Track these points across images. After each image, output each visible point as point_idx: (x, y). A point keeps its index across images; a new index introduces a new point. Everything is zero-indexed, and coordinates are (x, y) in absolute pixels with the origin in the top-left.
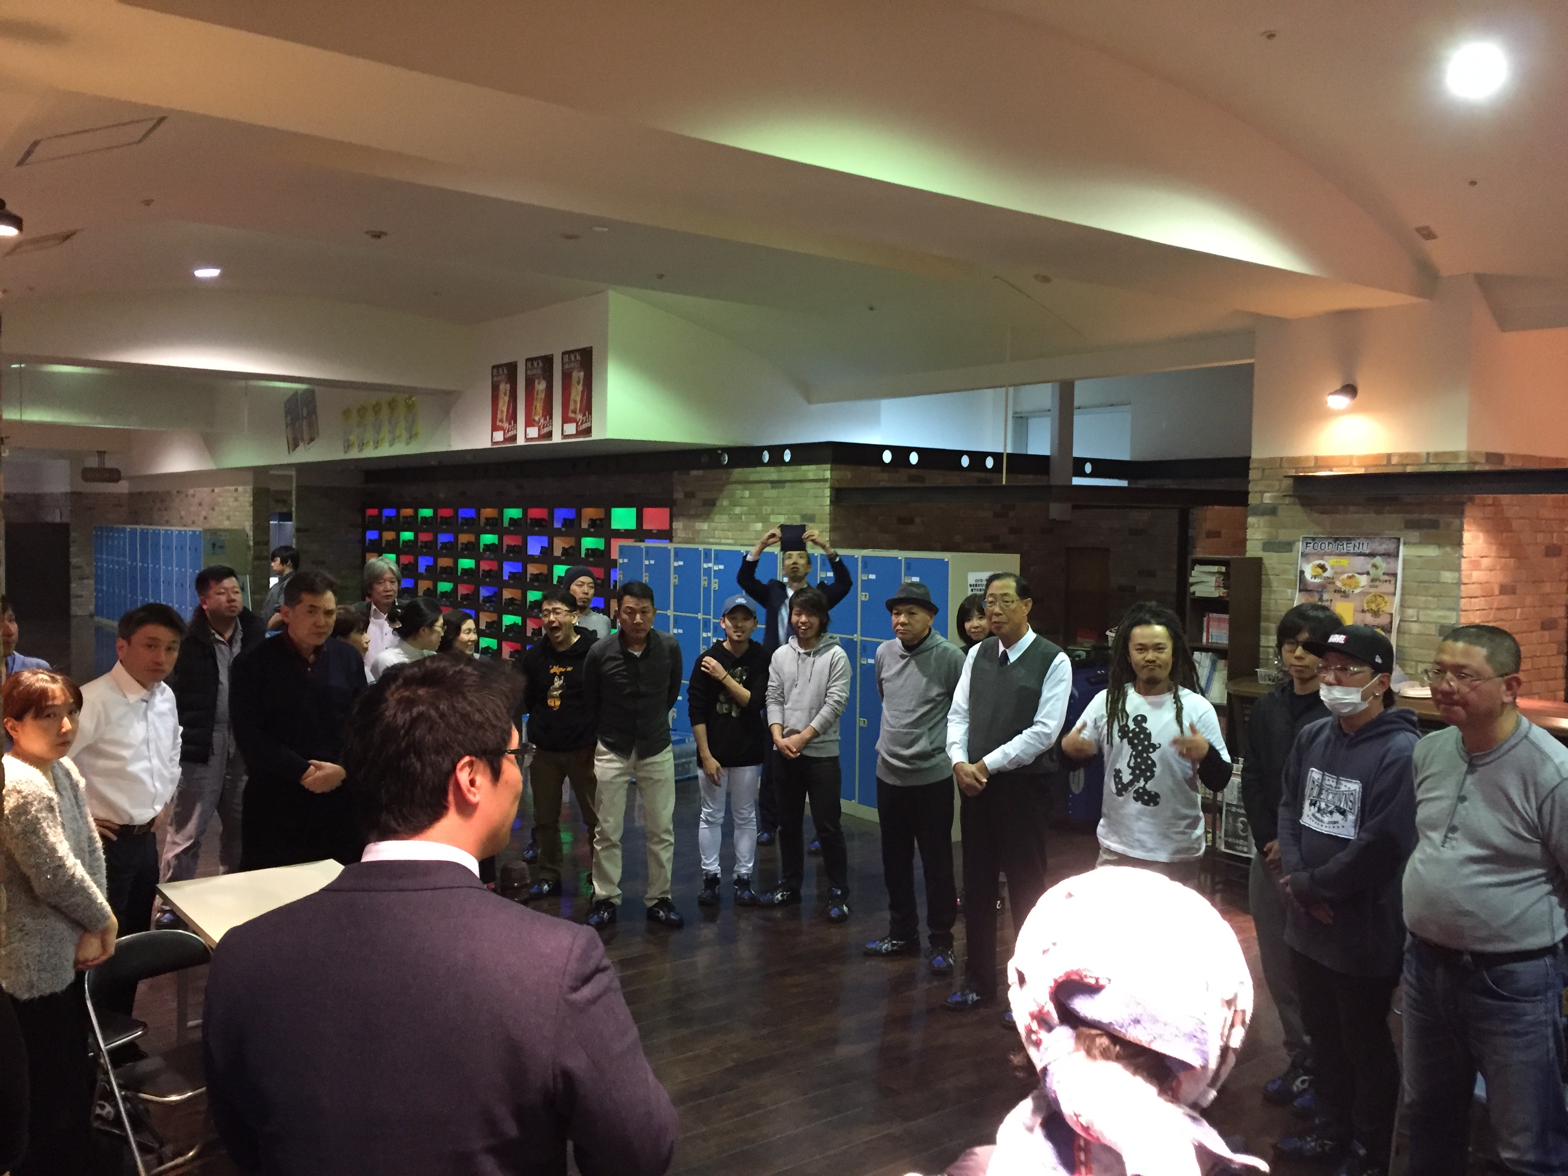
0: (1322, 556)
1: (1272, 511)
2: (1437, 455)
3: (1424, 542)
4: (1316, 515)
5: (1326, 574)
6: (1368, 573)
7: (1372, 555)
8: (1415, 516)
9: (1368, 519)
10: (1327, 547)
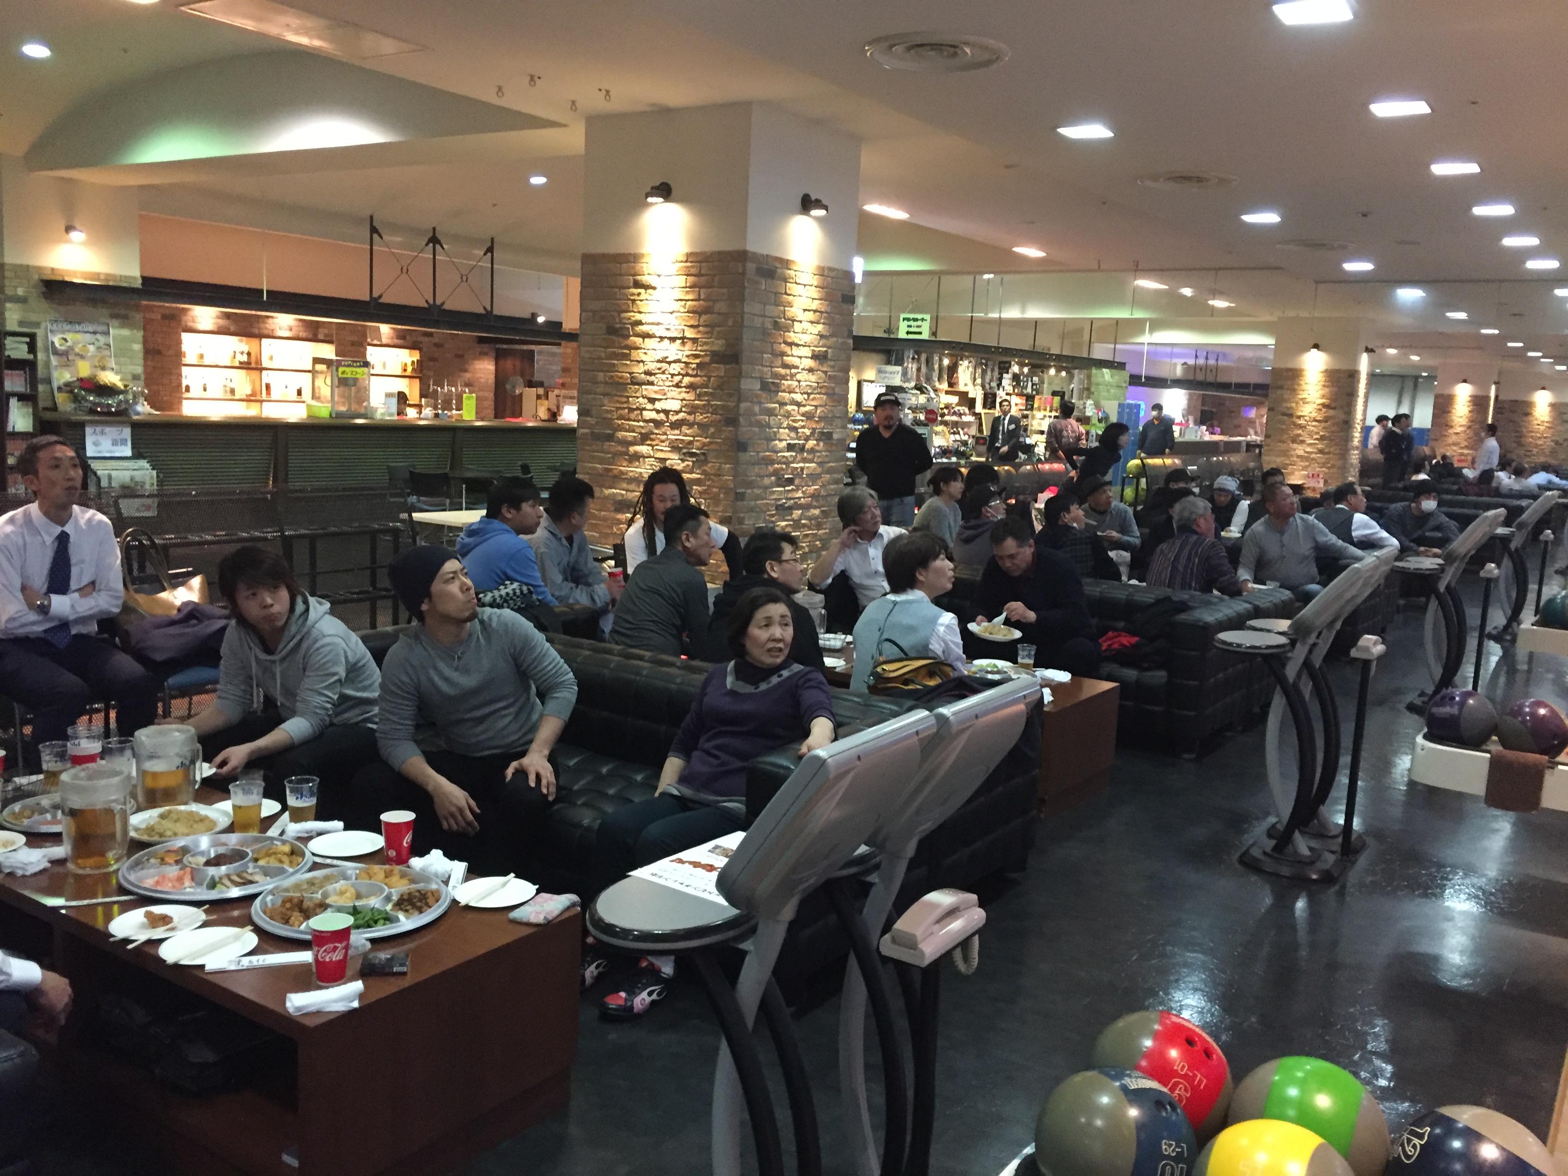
0: (63, 332)
1: (23, 300)
2: (126, 277)
3: (122, 326)
4: (55, 306)
5: (68, 344)
6: (93, 344)
7: (95, 333)
8: (116, 311)
9: (89, 310)
10: (67, 327)
